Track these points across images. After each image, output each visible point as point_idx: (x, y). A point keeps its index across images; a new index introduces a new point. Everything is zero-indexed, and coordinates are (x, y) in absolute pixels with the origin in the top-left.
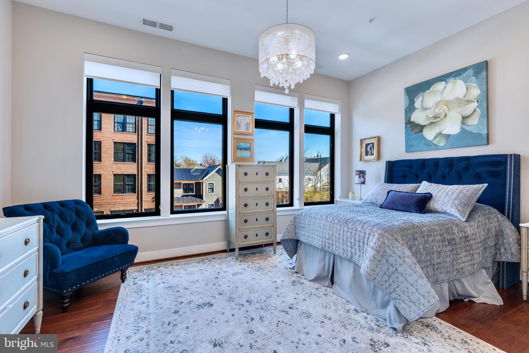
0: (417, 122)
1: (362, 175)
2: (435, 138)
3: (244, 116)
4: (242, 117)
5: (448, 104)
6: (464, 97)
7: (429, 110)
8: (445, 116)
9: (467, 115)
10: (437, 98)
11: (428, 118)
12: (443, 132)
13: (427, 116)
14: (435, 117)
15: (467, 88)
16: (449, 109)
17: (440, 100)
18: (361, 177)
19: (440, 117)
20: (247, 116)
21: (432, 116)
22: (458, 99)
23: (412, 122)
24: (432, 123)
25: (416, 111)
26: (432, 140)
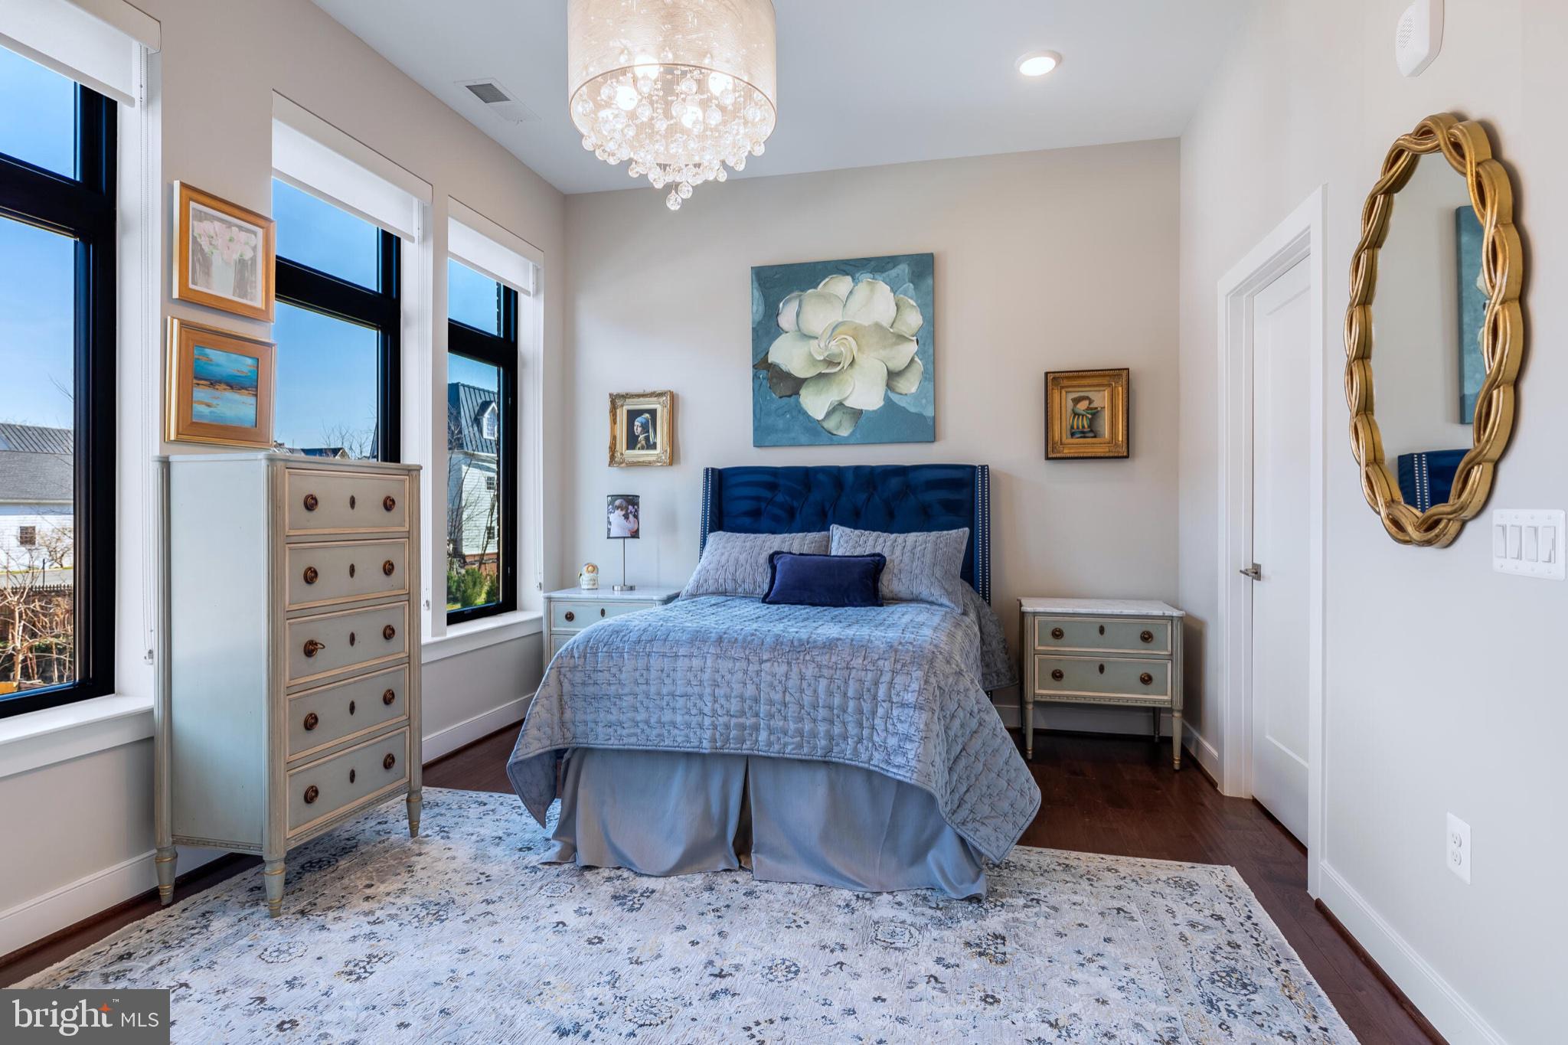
0: (784, 368)
1: (633, 510)
2: (829, 414)
3: (230, 225)
4: (217, 224)
5: (857, 333)
6: (892, 326)
7: (815, 342)
8: (852, 363)
9: (897, 370)
10: (835, 315)
11: (814, 362)
12: (848, 403)
13: (811, 355)
14: (830, 362)
15: (897, 305)
16: (859, 349)
17: (840, 320)
18: (631, 516)
19: (839, 363)
20: (240, 228)
21: (822, 358)
22: (878, 326)
23: (771, 364)
24: (821, 376)
25: (784, 336)
26: (823, 420)
